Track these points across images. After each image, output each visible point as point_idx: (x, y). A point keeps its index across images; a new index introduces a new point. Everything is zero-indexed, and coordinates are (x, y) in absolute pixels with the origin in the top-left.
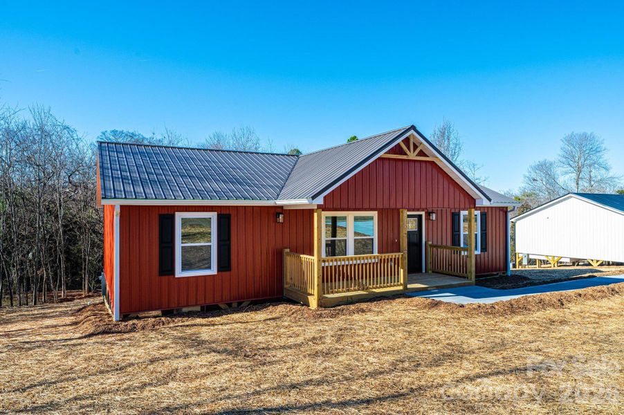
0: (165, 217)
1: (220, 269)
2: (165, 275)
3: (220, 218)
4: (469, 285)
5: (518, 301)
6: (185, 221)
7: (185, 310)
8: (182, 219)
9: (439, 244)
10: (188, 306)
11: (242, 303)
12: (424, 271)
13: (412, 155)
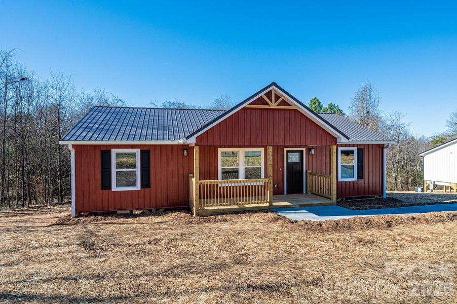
0: (105, 153)
1: (143, 186)
2: (105, 189)
3: (142, 152)
4: (331, 204)
5: (345, 220)
6: (118, 155)
7: (119, 212)
8: (116, 153)
9: (319, 172)
10: (121, 209)
11: (159, 209)
12: (304, 192)
13: (273, 105)
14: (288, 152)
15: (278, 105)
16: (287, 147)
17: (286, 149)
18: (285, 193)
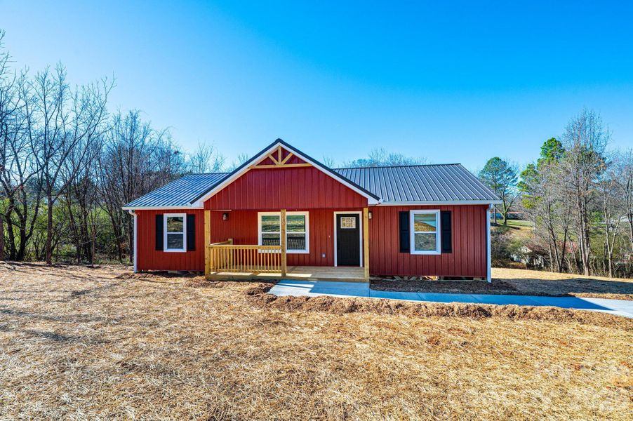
0: (158, 215)
2: (159, 250)
4: (361, 281)
7: (169, 272)
8: (167, 217)
10: (171, 270)
13: (280, 164)
14: (339, 216)
15: (288, 163)
16: (338, 210)
17: (335, 213)
18: (336, 265)
